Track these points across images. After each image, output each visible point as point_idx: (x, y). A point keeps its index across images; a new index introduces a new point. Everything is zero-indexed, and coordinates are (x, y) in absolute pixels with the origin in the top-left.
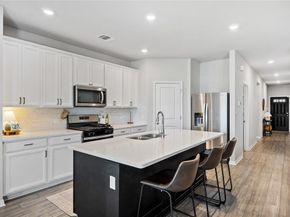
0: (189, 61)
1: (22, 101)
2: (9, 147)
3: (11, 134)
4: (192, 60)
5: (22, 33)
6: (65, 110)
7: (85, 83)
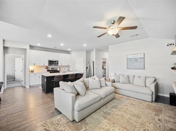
0: (85, 51)
1: (34, 64)
2: (31, 75)
3: (32, 72)
4: (86, 51)
5: (35, 48)
6: (47, 66)
7: (51, 59)
